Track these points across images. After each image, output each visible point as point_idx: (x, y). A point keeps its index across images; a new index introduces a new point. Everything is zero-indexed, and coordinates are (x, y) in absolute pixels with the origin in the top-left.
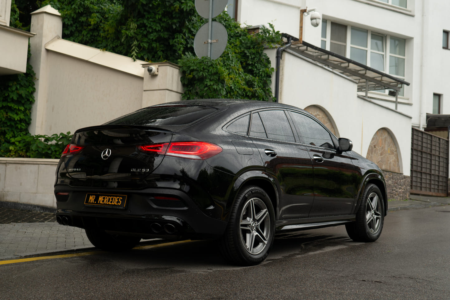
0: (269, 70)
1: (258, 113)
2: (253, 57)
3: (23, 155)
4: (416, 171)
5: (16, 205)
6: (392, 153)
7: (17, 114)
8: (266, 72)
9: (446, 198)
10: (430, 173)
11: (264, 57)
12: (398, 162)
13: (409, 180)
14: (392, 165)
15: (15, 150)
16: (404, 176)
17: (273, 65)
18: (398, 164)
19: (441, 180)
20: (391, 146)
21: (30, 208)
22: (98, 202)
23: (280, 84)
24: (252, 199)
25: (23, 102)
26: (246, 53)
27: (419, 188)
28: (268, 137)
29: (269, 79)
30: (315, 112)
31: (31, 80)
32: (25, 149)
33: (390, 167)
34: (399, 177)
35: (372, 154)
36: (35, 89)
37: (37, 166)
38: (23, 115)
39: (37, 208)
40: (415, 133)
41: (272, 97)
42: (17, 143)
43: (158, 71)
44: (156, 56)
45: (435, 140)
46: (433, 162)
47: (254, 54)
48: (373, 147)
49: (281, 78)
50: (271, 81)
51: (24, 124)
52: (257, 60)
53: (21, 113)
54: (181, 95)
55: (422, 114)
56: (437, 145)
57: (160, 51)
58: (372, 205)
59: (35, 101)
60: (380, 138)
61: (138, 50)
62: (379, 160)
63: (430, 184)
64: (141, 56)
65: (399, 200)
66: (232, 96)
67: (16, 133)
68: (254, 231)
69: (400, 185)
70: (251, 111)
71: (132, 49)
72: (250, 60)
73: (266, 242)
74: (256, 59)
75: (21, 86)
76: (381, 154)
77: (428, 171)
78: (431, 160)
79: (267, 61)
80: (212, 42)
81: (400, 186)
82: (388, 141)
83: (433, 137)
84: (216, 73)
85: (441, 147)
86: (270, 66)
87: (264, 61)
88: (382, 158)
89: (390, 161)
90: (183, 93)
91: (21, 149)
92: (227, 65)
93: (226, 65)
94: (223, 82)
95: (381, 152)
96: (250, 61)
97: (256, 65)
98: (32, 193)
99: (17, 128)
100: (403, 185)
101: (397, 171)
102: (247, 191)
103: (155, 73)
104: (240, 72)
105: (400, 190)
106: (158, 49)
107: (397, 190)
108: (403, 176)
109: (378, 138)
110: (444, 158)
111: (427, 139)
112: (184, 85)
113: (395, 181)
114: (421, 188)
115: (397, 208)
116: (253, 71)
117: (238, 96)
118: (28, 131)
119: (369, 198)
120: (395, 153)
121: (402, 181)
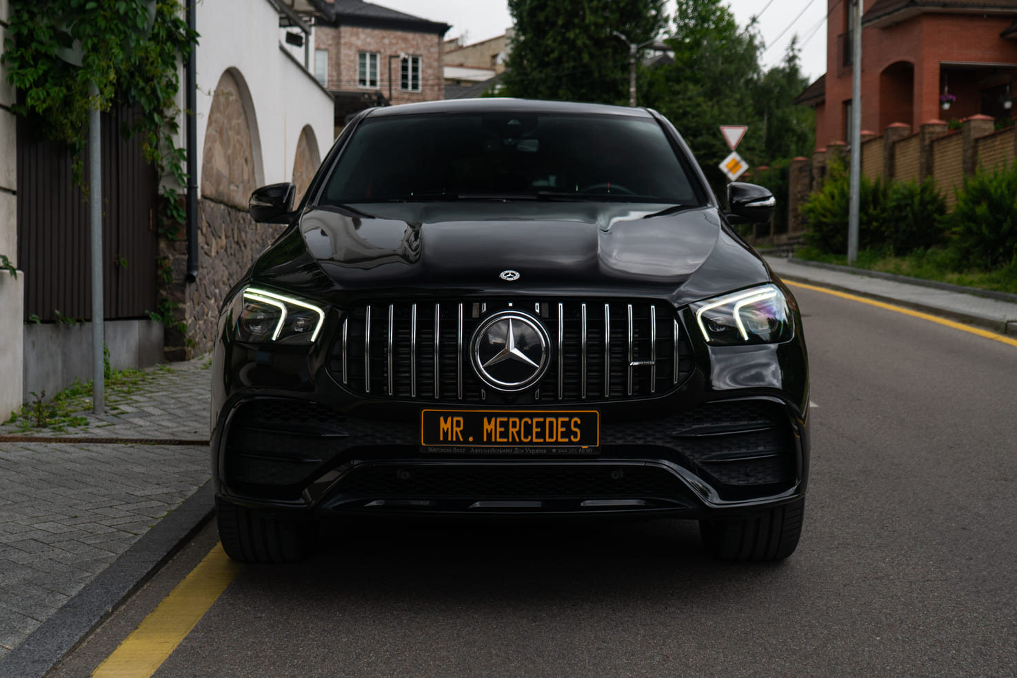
60: (299, 150)
82: (307, 156)
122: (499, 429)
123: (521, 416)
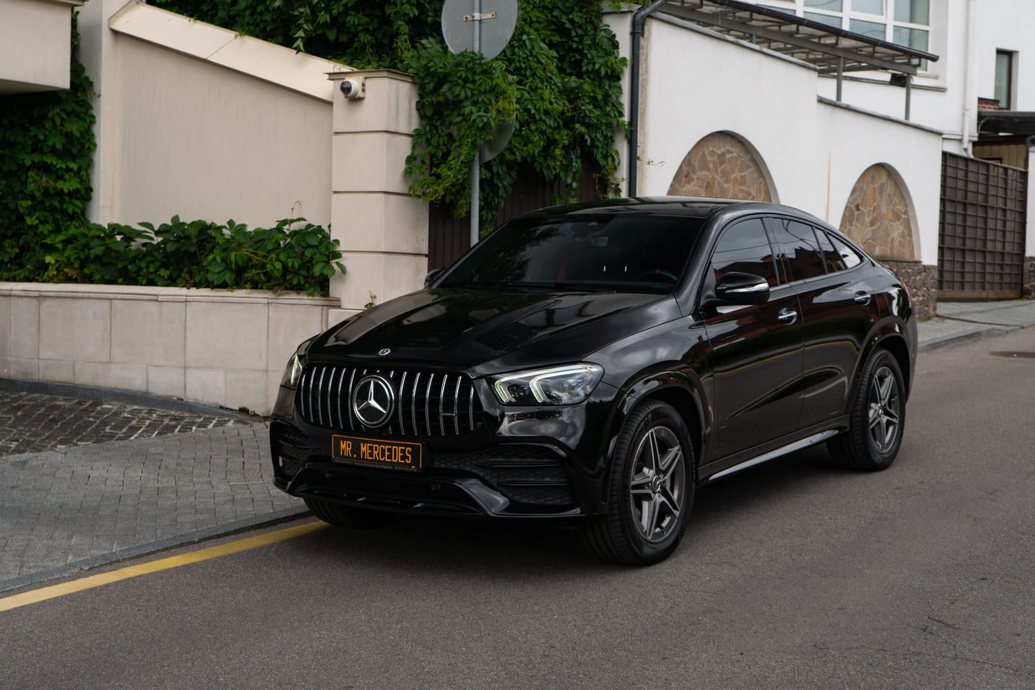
0: (616, 62)
2: (579, 33)
3: (74, 277)
4: (950, 249)
6: (897, 217)
8: (609, 66)
9: (1019, 300)
10: (983, 249)
11: (603, 33)
12: (910, 235)
13: (936, 275)
14: (896, 244)
15: (58, 265)
16: (924, 266)
17: (625, 51)
18: (911, 242)
19: (1007, 261)
20: (894, 202)
23: (640, 93)
25: (74, 152)
26: (564, 24)
27: (957, 286)
29: (616, 84)
30: (721, 147)
31: (84, 98)
32: (78, 262)
33: (892, 249)
34: (913, 269)
35: (851, 224)
36: (93, 117)
37: (107, 302)
38: (77, 180)
40: (950, 162)
41: (622, 125)
43: (363, 90)
45: (995, 175)
46: (991, 224)
47: (581, 26)
48: (854, 208)
49: (642, 80)
50: (620, 88)
51: (78, 202)
52: (590, 40)
53: (72, 177)
56: (1001, 184)
60: (871, 186)
62: (868, 237)
63: (983, 274)
69: (915, 288)
72: (574, 39)
74: (586, 40)
75: (68, 115)
76: (872, 223)
77: (979, 246)
78: (986, 219)
79: (611, 43)
80: (483, 18)
81: (915, 290)
82: (888, 191)
83: (991, 167)
85: (1009, 187)
86: (618, 53)
87: (605, 44)
88: (873, 231)
89: (892, 236)
91: (71, 261)
95: (871, 217)
96: (574, 42)
97: (586, 51)
98: (99, 363)
99: (64, 212)
100: (921, 287)
101: (907, 257)
103: (357, 94)
105: (914, 299)
108: (921, 267)
109: (865, 187)
110: (1015, 211)
111: (978, 173)
114: (962, 284)
116: (581, 67)
118: (86, 214)
120: (904, 216)
121: (918, 278)
122: (368, 451)
123: (380, 444)
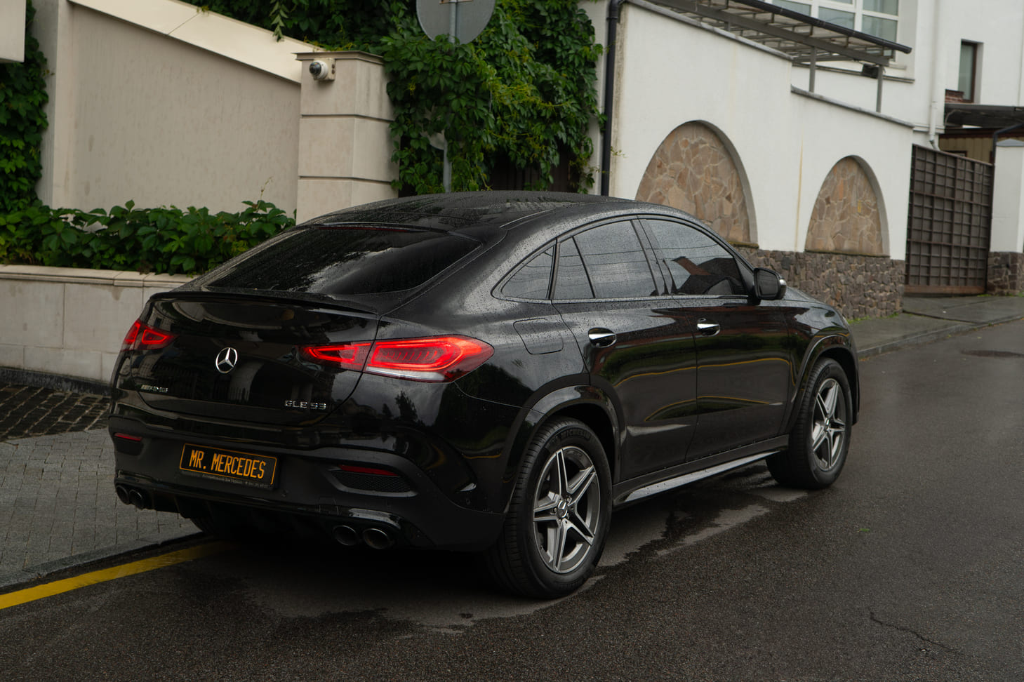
0: (590, 50)
1: (574, 239)
2: (554, 19)
3: (26, 257)
4: (918, 243)
5: (16, 376)
6: (866, 211)
7: (8, 158)
8: (583, 56)
9: (982, 296)
10: (949, 244)
11: (578, 19)
12: (879, 229)
13: (903, 270)
14: (865, 238)
15: (8, 246)
16: (892, 261)
17: (600, 37)
18: (880, 234)
19: (972, 256)
20: (863, 195)
21: (49, 384)
22: (212, 469)
23: (615, 81)
24: (561, 451)
25: (21, 129)
26: (539, 11)
27: (923, 281)
28: (596, 294)
29: (590, 70)
30: (695, 137)
31: (37, 75)
32: (30, 243)
33: (860, 243)
34: (881, 265)
35: (821, 219)
36: (46, 96)
37: (60, 285)
38: (23, 158)
39: (64, 383)
40: (920, 156)
41: (596, 114)
42: (12, 229)
43: (333, 72)
44: (328, 26)
45: (963, 169)
46: (957, 219)
47: (556, 12)
48: (825, 201)
49: (618, 68)
50: (594, 75)
51: (25, 181)
52: (564, 25)
53: (17, 155)
54: (387, 125)
55: (934, 102)
56: (968, 178)
57: (337, 13)
58: (826, 406)
59: (47, 124)
60: (841, 179)
61: (287, 11)
62: (838, 231)
63: (948, 269)
64: (294, 25)
65: (878, 316)
66: (506, 121)
67: (7, 202)
68: (564, 520)
69: (883, 283)
70: (556, 238)
71: (274, 11)
72: (548, 27)
73: (590, 540)
74: (560, 24)
75: (15, 91)
76: (842, 217)
77: (945, 240)
78: (952, 213)
79: (586, 28)
80: (459, 1)
81: (882, 285)
82: (858, 184)
83: (959, 161)
84: (470, 77)
85: (976, 181)
86: (594, 40)
87: (580, 28)
88: (842, 224)
89: (861, 230)
90: (394, 120)
91: (22, 242)
92: (494, 46)
93: (492, 45)
94: (485, 96)
95: (841, 211)
96: (548, 29)
97: (561, 38)
98: (51, 348)
99: (10, 190)
100: (889, 282)
101: (876, 252)
102: (549, 435)
103: (326, 76)
104: (525, 64)
105: (882, 294)
106: (333, 10)
107: (875, 294)
108: (889, 261)
109: (836, 180)
110: (981, 206)
111: (945, 166)
112: (394, 102)
113: (872, 274)
114: (928, 278)
115: (875, 349)
116: (555, 52)
117: (520, 121)
118: (35, 194)
119: (819, 394)
120: (873, 210)
121: (886, 272)
